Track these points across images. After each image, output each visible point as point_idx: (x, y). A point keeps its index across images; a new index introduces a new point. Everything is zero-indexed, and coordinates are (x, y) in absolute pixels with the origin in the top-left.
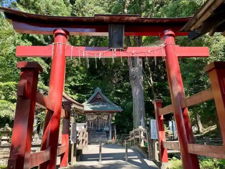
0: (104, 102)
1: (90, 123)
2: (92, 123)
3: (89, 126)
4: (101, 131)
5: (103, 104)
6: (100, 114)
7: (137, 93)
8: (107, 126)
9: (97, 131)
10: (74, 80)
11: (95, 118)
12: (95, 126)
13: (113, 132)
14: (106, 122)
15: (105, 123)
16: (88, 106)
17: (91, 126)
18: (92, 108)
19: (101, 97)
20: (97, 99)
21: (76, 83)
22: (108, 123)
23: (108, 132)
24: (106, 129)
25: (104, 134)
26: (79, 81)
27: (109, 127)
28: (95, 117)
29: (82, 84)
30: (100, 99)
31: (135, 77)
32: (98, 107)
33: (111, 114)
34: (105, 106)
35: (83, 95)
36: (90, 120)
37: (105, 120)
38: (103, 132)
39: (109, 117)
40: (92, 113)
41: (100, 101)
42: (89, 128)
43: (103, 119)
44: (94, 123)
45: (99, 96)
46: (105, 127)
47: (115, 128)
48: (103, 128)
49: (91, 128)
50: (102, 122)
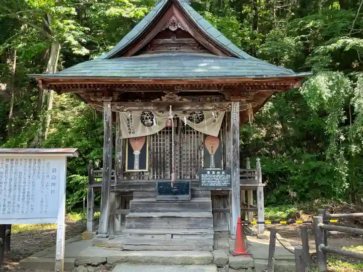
0: (202, 48)
1: (137, 153)
2: (143, 151)
3: (131, 166)
4: (183, 188)
9: (165, 189)
12: (157, 165)
13: (248, 193)
14: (212, 147)
17: (142, 165)
19: (187, 28)
20: (166, 33)
22: (221, 153)
23: (220, 197)
24: (214, 179)
25: (202, 207)
27: (228, 172)
30: (181, 33)
36: (132, 136)
37: (206, 136)
38: (193, 196)
41: (184, 44)
42: (129, 173)
43: (197, 132)
44: (157, 153)
45: (173, 18)
46: (208, 172)
47: (256, 178)
48: (200, 177)
49: (143, 172)
50: (194, 147)
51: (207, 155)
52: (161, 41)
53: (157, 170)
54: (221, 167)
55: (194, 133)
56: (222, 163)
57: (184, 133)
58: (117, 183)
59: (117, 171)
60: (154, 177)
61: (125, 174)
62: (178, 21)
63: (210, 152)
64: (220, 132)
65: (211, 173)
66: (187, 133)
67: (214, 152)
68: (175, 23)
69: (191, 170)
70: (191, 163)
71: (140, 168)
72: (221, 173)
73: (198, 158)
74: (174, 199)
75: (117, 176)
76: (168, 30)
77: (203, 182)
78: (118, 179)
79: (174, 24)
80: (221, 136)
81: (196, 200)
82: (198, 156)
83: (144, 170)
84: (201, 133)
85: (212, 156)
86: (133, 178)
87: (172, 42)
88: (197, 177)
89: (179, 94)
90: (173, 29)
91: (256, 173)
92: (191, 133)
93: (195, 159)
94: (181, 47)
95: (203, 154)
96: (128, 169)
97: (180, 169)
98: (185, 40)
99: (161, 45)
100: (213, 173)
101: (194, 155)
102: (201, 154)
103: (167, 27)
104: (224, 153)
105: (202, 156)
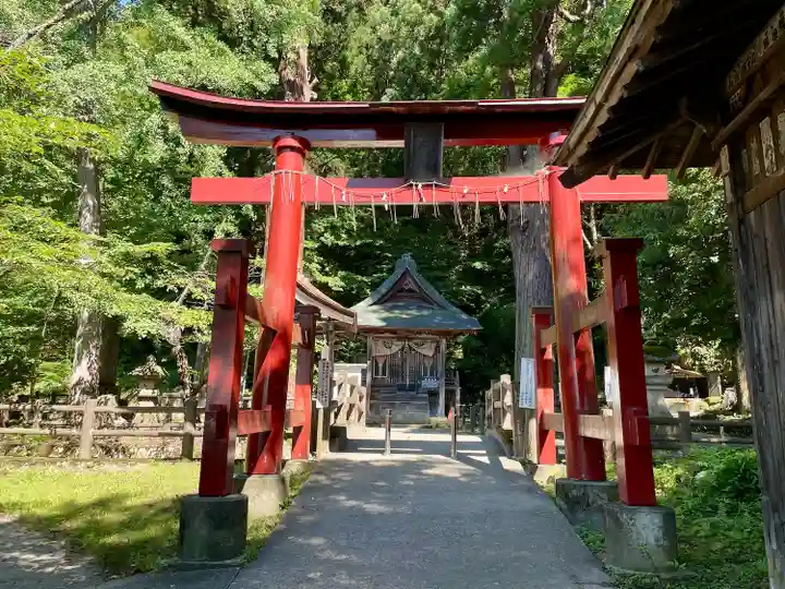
0: (425, 300)
1: (380, 365)
2: (385, 365)
3: (377, 374)
4: (412, 388)
5: (419, 308)
6: (410, 339)
7: (530, 276)
8: (432, 374)
9: (402, 388)
10: (333, 229)
11: (395, 349)
12: (393, 373)
13: (450, 395)
14: (428, 363)
16: (374, 312)
17: (384, 374)
18: (384, 320)
19: (413, 287)
20: (402, 290)
21: (338, 237)
22: (434, 367)
23: (433, 394)
24: (429, 383)
25: (422, 399)
26: (349, 232)
27: (438, 379)
28: (396, 347)
29: (358, 243)
30: (410, 291)
31: (527, 222)
32: (404, 316)
33: (444, 341)
34: (425, 313)
35: (360, 278)
36: (379, 354)
37: (425, 356)
38: (418, 393)
39: (437, 349)
40: (387, 335)
41: (413, 298)
42: (376, 378)
44: (393, 366)
45: (407, 281)
46: (426, 379)
47: (456, 384)
48: (421, 382)
49: (384, 378)
51: (425, 369)
52: (399, 295)
53: (393, 377)
54: (434, 376)
56: (435, 373)
60: (391, 382)
61: (373, 379)
62: (410, 283)
63: (427, 366)
64: (433, 354)
65: (428, 380)
67: (430, 367)
72: (434, 380)
73: (419, 370)
77: (423, 385)
79: (407, 285)
80: (435, 356)
81: (419, 395)
82: (419, 368)
84: (421, 354)
85: (429, 369)
87: (406, 296)
88: (419, 382)
90: (406, 288)
91: (456, 381)
94: (411, 299)
95: (422, 367)
96: (375, 376)
98: (414, 295)
99: (399, 297)
103: (403, 287)
104: (436, 367)
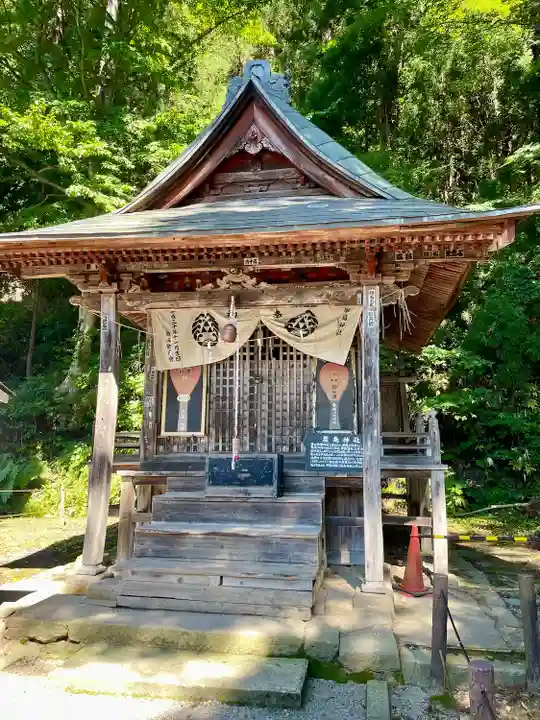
0: (312, 185)
1: (184, 398)
2: (196, 395)
3: (172, 425)
8: (345, 424)
14: (335, 387)
15: (322, 395)
17: (193, 425)
19: (284, 150)
20: (240, 160)
22: (353, 398)
24: (335, 452)
30: (270, 159)
37: (321, 363)
38: (281, 492)
41: (276, 181)
42: (169, 439)
43: (305, 356)
44: (224, 398)
45: (253, 128)
46: (326, 439)
47: (429, 453)
48: (308, 449)
49: (195, 438)
50: (298, 386)
51: (323, 404)
52: (231, 177)
53: (224, 433)
54: (352, 429)
55: (298, 357)
56: (355, 420)
57: (278, 358)
58: (145, 458)
59: (144, 435)
60: (217, 448)
61: (159, 442)
62: (263, 135)
63: (330, 397)
64: (349, 355)
65: (331, 441)
66: (285, 358)
67: (339, 397)
68: (256, 139)
69: (291, 433)
70: (291, 418)
71: (189, 429)
72: (351, 442)
73: (305, 409)
74: (240, 496)
75: (145, 445)
76: (243, 152)
77: (314, 459)
78: (146, 449)
79: (254, 140)
80: (353, 362)
81: (289, 498)
82: (305, 405)
83: (196, 434)
84: (311, 357)
85: (334, 405)
86: (175, 448)
87: (253, 177)
88: (303, 448)
89: (252, 274)
90: (253, 150)
91: (428, 442)
92: (291, 358)
93: (299, 411)
94: (271, 187)
95: (314, 400)
96: (166, 431)
97: (270, 432)
98: (279, 172)
99: (233, 184)
100: (336, 439)
101: (298, 402)
102: (311, 401)
103: (241, 148)
104: (359, 399)
105: (314, 405)
